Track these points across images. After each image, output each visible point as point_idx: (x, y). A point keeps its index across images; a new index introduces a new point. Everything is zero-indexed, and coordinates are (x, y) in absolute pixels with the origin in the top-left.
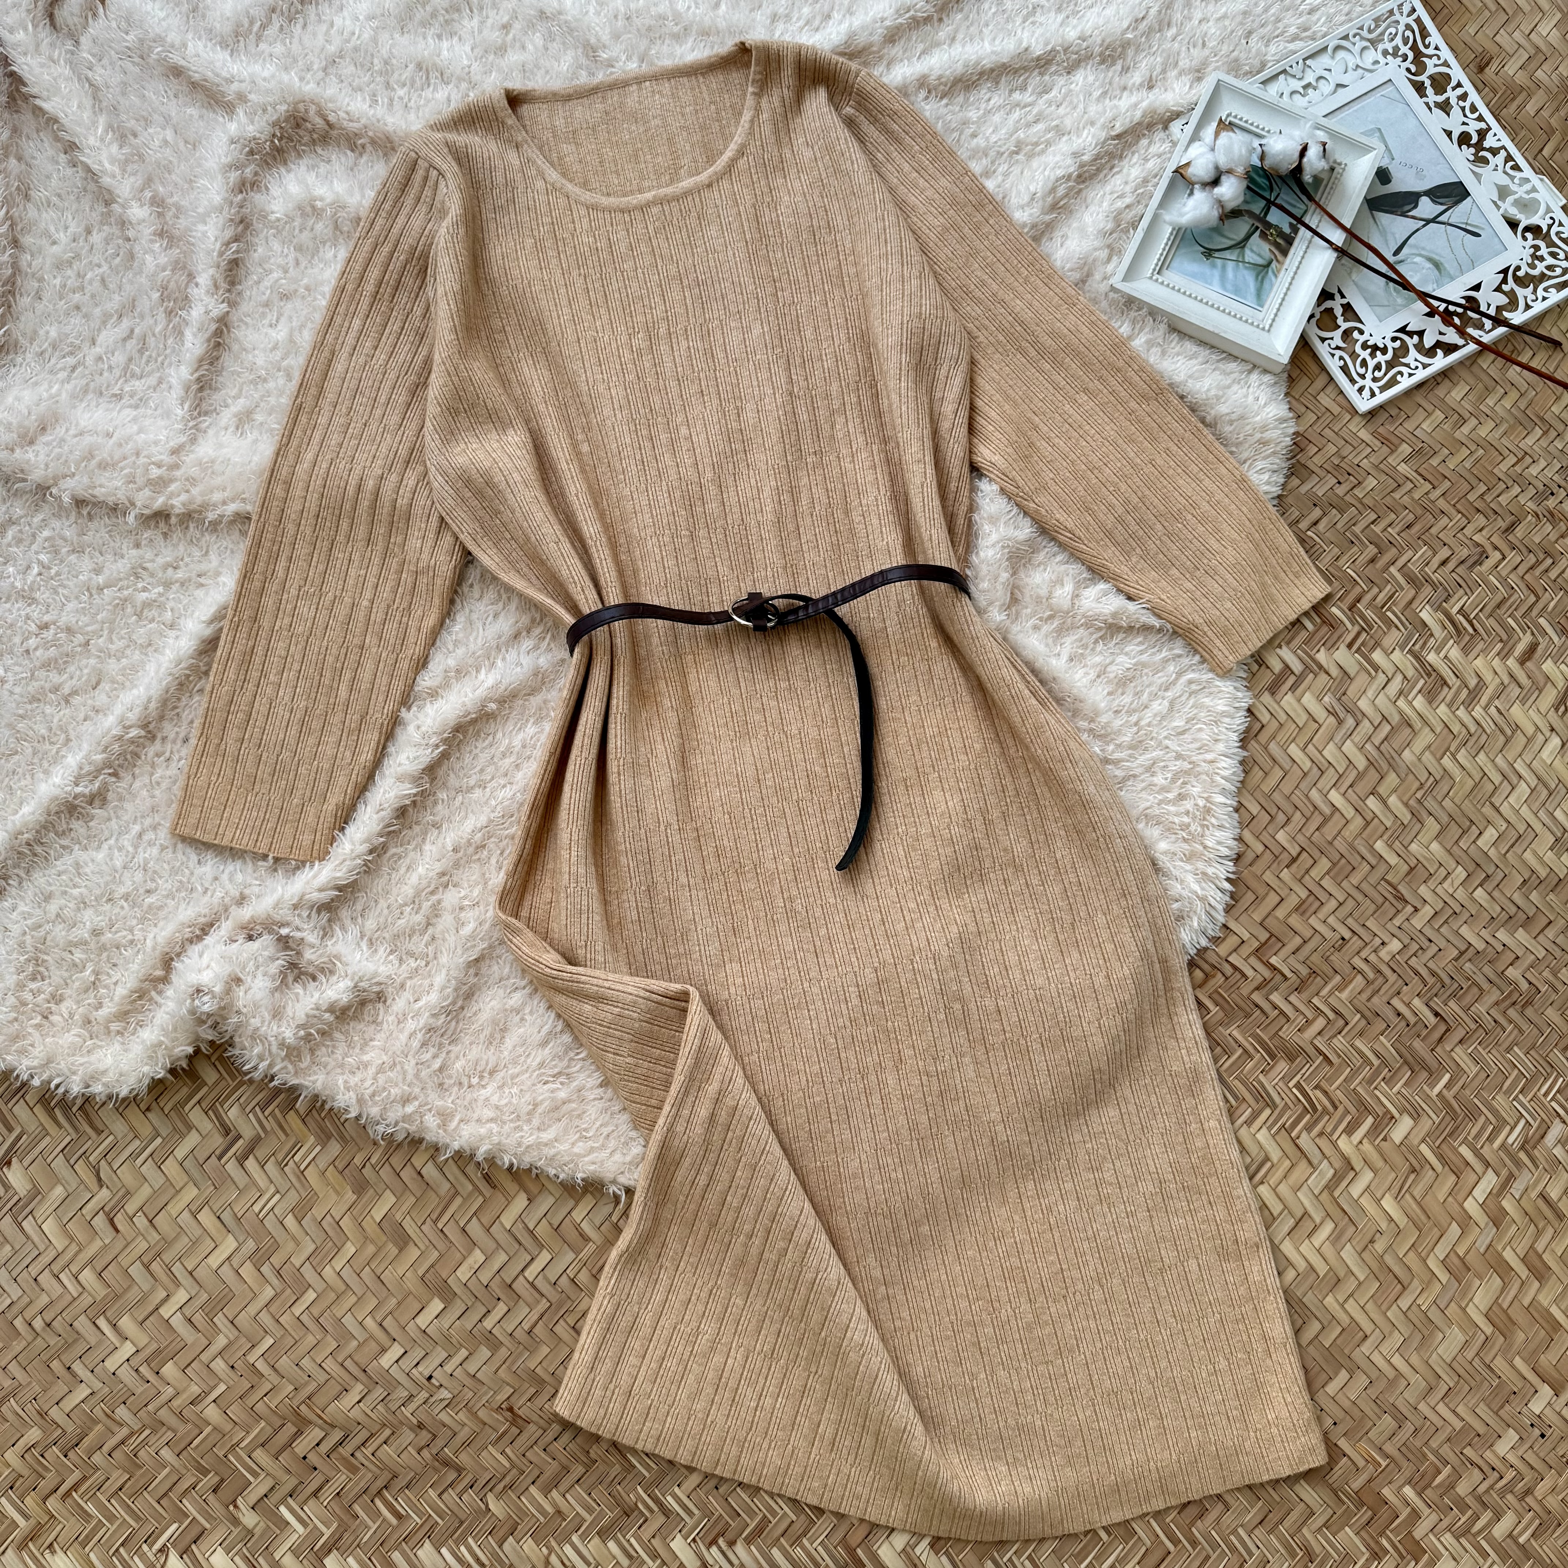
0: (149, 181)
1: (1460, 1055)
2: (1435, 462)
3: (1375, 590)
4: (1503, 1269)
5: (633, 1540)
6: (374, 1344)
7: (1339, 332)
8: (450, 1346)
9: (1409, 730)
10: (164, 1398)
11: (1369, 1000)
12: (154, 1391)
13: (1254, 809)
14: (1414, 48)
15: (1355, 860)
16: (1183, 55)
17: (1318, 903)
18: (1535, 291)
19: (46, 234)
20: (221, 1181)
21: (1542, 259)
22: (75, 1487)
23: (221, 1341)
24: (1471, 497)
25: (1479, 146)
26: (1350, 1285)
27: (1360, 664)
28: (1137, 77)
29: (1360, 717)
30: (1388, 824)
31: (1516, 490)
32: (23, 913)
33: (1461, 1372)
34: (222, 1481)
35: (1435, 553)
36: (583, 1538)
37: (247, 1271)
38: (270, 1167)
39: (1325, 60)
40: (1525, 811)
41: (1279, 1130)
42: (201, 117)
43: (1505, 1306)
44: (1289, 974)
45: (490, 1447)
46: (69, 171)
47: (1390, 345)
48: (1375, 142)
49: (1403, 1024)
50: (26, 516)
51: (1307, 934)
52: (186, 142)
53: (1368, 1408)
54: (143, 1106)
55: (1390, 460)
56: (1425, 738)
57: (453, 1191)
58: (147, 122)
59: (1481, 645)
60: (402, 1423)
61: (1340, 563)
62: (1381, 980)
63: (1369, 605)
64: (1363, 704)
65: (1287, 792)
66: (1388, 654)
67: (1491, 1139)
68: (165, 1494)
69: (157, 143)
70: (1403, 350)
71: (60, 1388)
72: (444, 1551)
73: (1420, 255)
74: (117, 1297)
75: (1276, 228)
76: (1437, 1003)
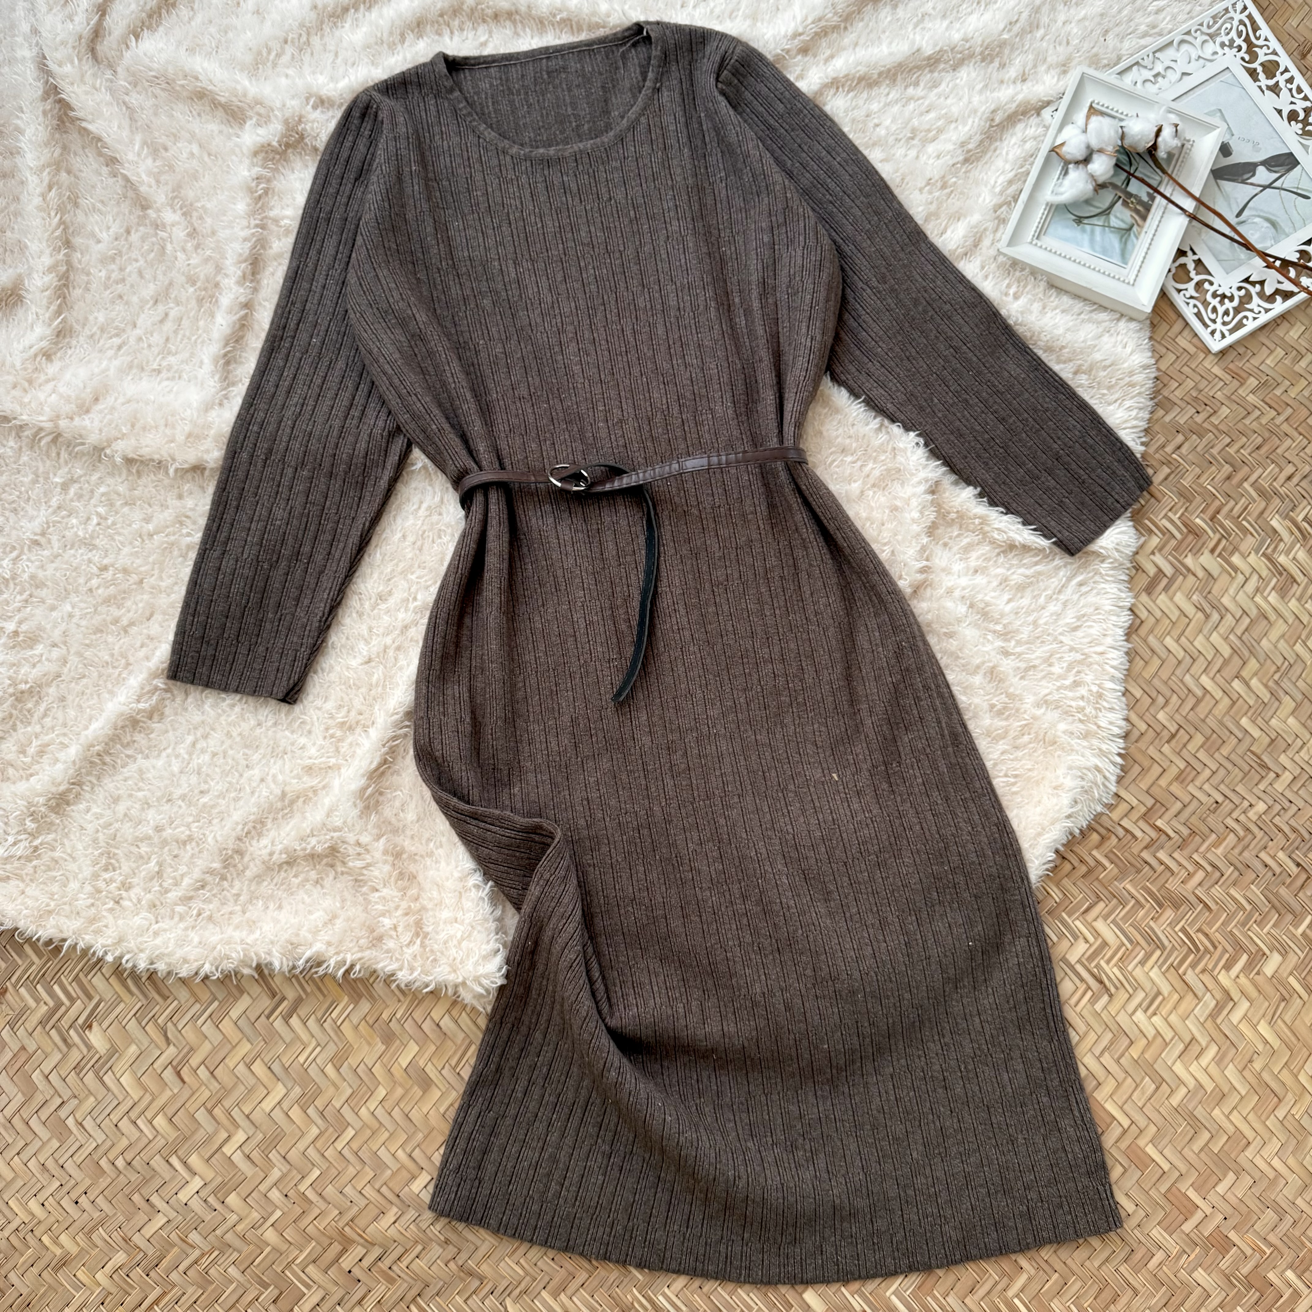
2: (1278, 392)
3: (1232, 503)
6: (405, 1172)
7: (1192, 284)
9: (1265, 622)
10: (230, 1223)
11: (1240, 854)
12: (221, 1218)
13: (1138, 693)
14: (1247, 40)
15: (1225, 734)
16: (1050, 52)
17: (1194, 773)
19: (93, 235)
20: (270, 1037)
22: (156, 1302)
23: (276, 1174)
25: (1305, 122)
26: (1234, 1099)
27: (1222, 566)
28: (1012, 72)
29: (1223, 611)
30: (1251, 703)
32: (96, 814)
34: (281, 1294)
35: (1281, 470)
37: (295, 1113)
38: (311, 1023)
39: (1171, 53)
41: (1169, 968)
42: (221, 132)
44: (1172, 834)
45: (507, 1259)
46: (111, 181)
47: (1237, 294)
48: (1216, 121)
49: (1270, 874)
50: (85, 475)
51: (1187, 799)
52: (209, 155)
53: (1253, 1204)
55: (1240, 391)
56: (1280, 628)
57: (467, 1039)
58: (176, 138)
60: (431, 1240)
61: (1202, 480)
62: (1250, 837)
63: (1228, 516)
64: (1226, 601)
65: (1165, 677)
66: (1245, 557)
68: (233, 1306)
69: (185, 155)
70: (1248, 297)
71: (141, 1218)
73: (1259, 216)
74: (186, 1139)
75: (1136, 197)
76: (1299, 855)
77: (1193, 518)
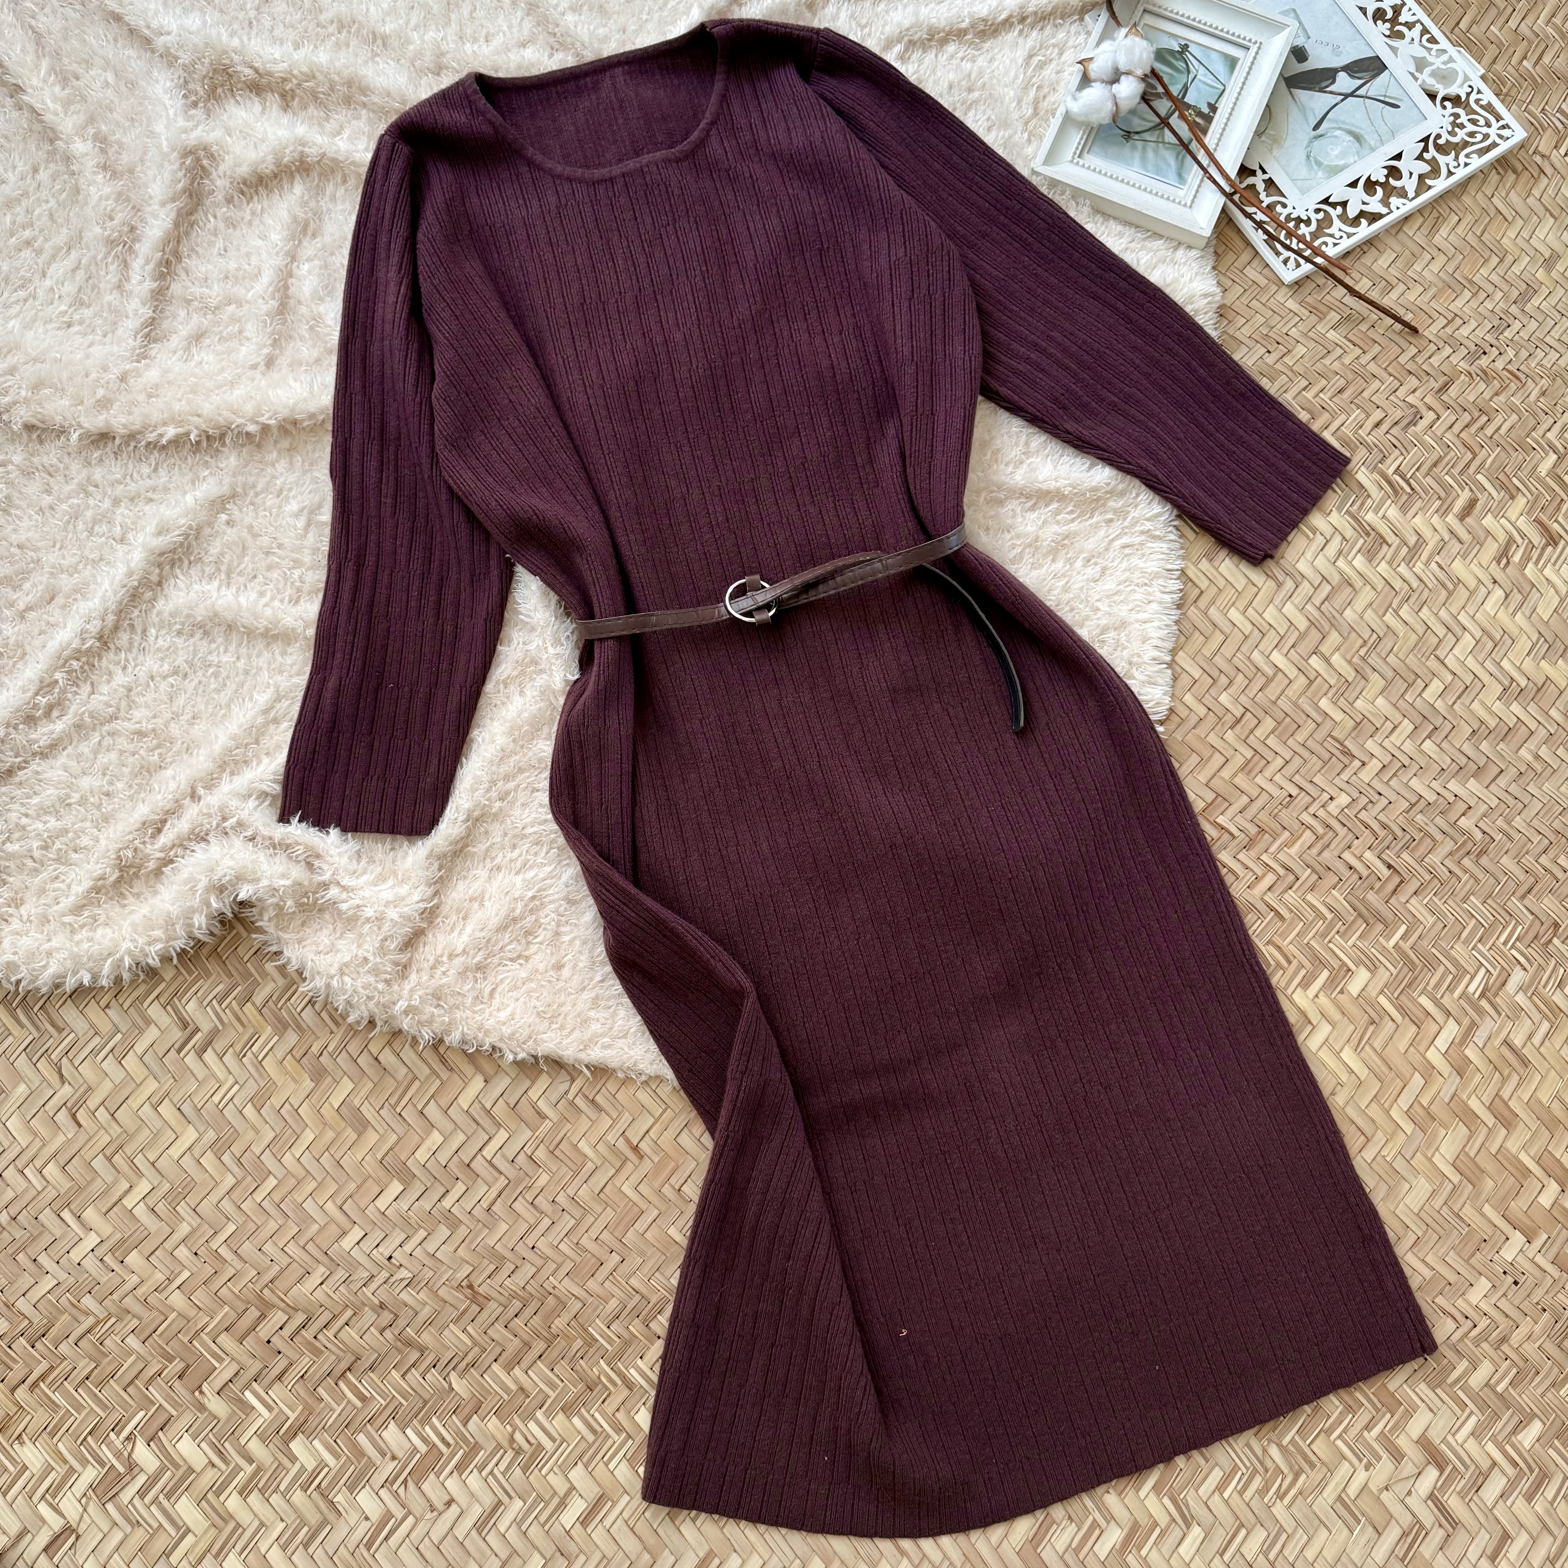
0: (91, 120)
1: (1416, 906)
2: (1363, 327)
4: (1469, 1118)
5: (597, 1415)
6: (334, 1227)
8: (408, 1226)
9: (1350, 589)
10: (128, 1286)
11: (1319, 854)
12: (119, 1280)
13: (1197, 671)
15: (1300, 718)
17: (1264, 762)
18: (1456, 158)
20: (181, 1074)
21: (1462, 127)
22: (43, 1377)
23: (184, 1229)
24: (1403, 359)
25: (1394, 21)
29: (1299, 578)
30: (1332, 682)
31: (1448, 350)
33: (1429, 1221)
34: (188, 1367)
35: (1368, 416)
36: (547, 1414)
37: (208, 1160)
38: (229, 1058)
40: (1470, 662)
43: (1472, 1155)
44: (1236, 832)
45: (451, 1325)
46: (15, 114)
47: (1314, 217)
48: (1290, 20)
49: (1356, 876)
51: (1254, 793)
54: (103, 1003)
55: (1319, 327)
56: (1366, 595)
57: (411, 1076)
58: (88, 64)
59: (1419, 504)
60: (363, 1303)
62: (1331, 834)
64: (1302, 566)
66: (1325, 516)
67: (1450, 989)
68: (131, 1382)
69: (98, 84)
70: (1327, 221)
71: (26, 1281)
72: (409, 1431)
73: (1340, 129)
74: (81, 1190)
75: (1194, 108)
76: (1389, 856)
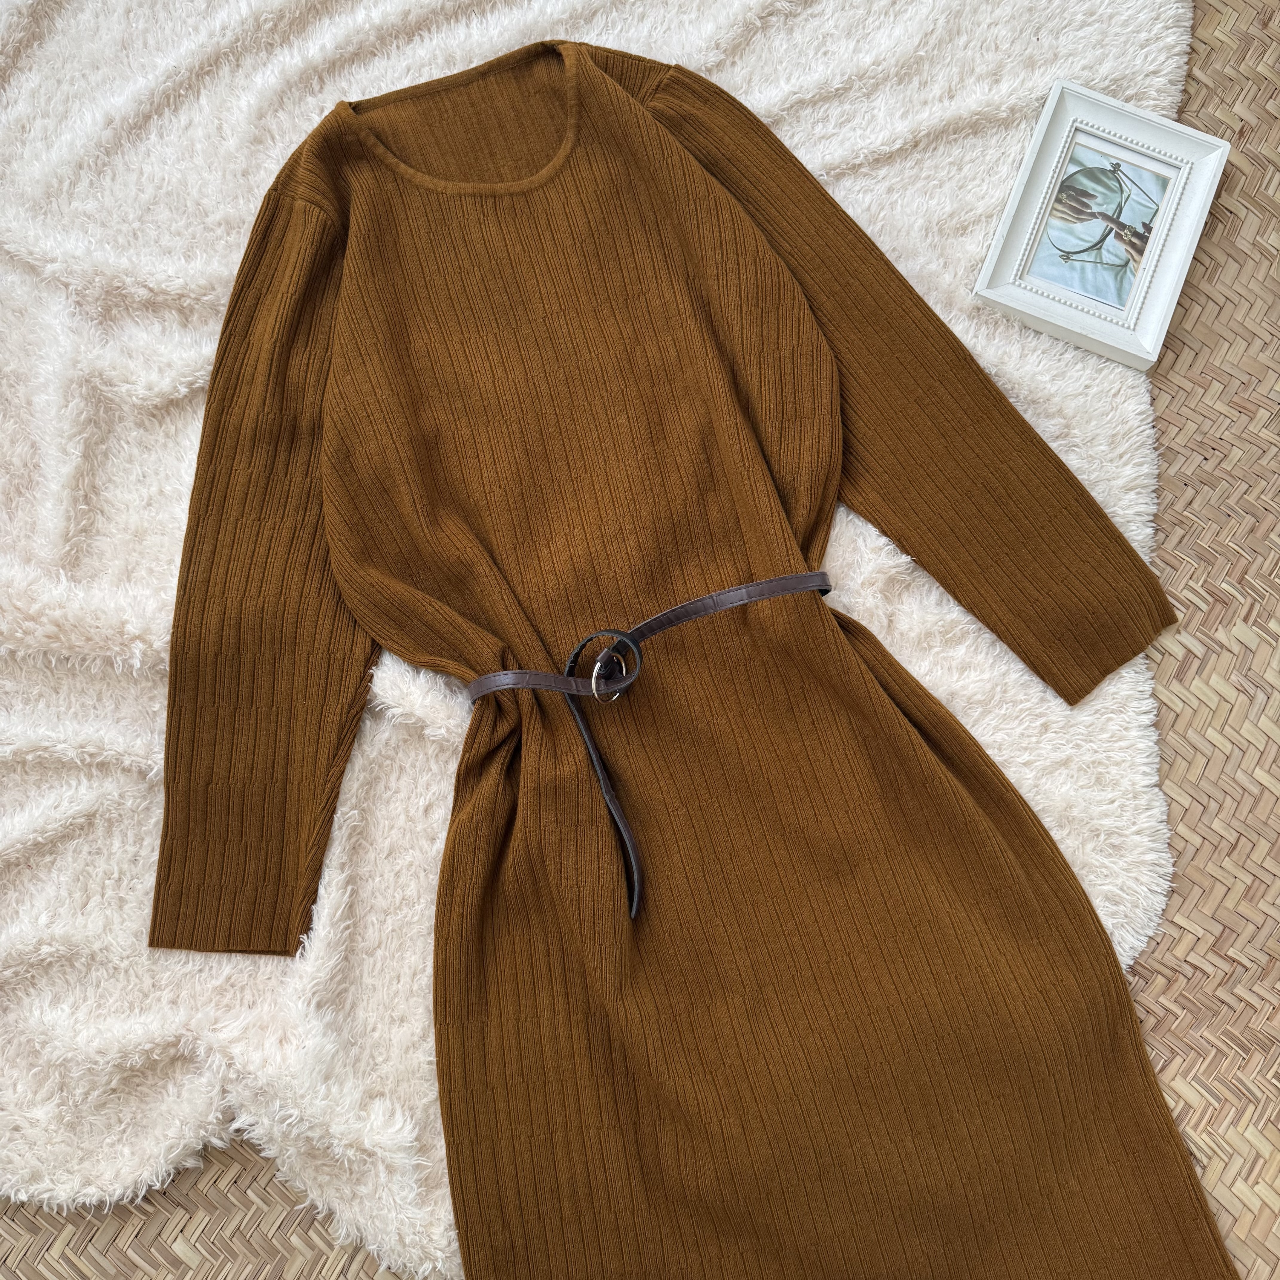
3: (1260, 559)
16: (978, 61)
17: (1264, 886)
27: (1259, 636)
29: (1269, 689)
41: (1266, 1124)
44: (1249, 964)
51: (1260, 920)
55: (1251, 428)
61: (1222, 538)
63: (1258, 575)
64: (1270, 676)
75: (1130, 228)
77: (1217, 584)
